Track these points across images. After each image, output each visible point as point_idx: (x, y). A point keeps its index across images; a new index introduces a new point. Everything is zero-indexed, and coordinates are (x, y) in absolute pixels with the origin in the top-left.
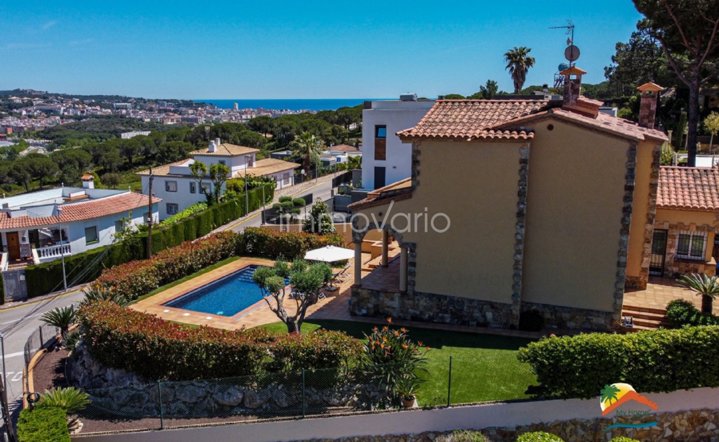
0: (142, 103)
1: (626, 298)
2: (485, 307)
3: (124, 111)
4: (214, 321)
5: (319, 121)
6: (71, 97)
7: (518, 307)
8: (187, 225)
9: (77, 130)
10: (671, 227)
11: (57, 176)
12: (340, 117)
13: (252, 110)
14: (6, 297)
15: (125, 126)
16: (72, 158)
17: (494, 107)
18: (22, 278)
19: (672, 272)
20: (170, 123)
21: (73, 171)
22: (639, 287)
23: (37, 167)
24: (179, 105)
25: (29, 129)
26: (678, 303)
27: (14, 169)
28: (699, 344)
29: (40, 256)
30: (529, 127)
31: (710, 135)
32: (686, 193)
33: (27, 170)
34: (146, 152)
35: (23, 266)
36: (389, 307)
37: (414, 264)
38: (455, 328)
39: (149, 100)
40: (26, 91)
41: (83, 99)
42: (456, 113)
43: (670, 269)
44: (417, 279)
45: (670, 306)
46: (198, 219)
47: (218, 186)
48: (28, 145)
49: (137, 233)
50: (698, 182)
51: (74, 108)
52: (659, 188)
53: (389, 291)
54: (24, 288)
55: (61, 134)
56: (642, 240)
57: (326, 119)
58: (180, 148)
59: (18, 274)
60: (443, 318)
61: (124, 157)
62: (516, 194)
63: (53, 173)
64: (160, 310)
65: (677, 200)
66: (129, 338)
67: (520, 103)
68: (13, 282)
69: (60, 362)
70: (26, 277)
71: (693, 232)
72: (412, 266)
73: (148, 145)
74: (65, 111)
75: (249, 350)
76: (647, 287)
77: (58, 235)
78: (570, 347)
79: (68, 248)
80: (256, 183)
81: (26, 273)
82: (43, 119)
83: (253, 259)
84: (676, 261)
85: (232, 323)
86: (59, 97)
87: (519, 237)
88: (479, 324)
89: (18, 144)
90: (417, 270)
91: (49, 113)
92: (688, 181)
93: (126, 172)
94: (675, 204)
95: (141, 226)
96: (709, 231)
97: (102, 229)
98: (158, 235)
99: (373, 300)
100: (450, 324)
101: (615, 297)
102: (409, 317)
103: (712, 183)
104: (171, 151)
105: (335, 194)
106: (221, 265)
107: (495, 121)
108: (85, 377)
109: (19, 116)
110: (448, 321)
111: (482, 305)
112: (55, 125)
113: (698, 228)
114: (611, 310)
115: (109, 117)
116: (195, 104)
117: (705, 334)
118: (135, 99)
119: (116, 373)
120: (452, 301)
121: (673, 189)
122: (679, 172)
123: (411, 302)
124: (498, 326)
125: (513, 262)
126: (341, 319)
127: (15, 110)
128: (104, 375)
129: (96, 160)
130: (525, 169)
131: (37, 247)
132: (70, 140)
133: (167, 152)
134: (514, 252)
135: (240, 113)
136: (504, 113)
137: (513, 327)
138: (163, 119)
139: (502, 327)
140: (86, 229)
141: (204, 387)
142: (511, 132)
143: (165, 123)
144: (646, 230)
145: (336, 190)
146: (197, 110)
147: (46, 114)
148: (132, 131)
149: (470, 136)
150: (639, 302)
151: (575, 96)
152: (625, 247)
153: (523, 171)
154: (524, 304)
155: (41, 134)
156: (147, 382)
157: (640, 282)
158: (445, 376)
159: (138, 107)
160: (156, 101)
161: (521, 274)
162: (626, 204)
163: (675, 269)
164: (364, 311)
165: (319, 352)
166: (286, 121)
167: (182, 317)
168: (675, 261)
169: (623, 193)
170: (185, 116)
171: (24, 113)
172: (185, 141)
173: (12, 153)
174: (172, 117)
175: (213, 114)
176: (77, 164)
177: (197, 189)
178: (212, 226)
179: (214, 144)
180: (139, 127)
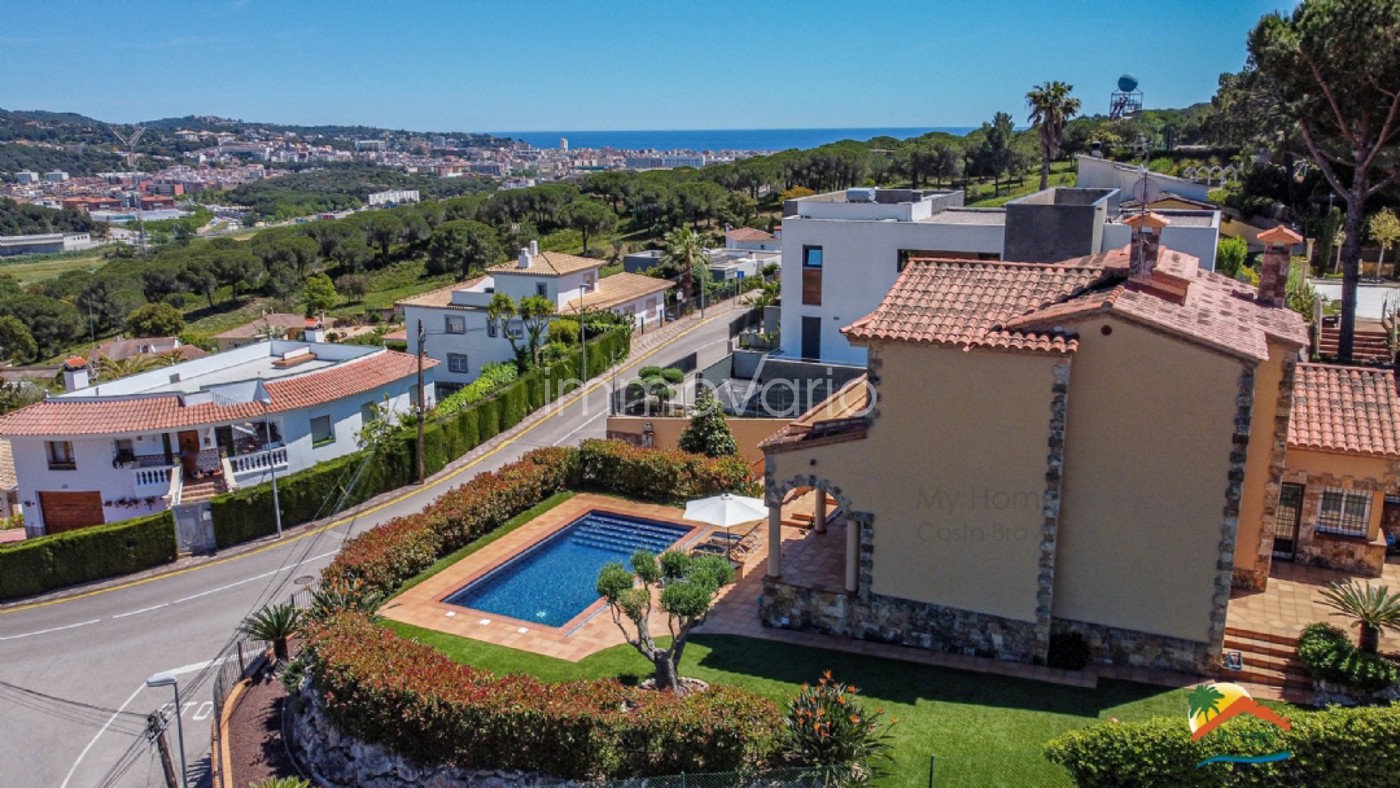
0: (403, 140)
1: (1231, 611)
2: (990, 625)
3: (373, 155)
4: (531, 638)
5: (708, 185)
6: (282, 130)
7: (1047, 629)
8: (483, 412)
9: (294, 188)
10: (1310, 480)
11: (261, 279)
12: (741, 177)
13: (591, 150)
14: (179, 549)
15: (376, 182)
16: (285, 249)
17: (1010, 278)
18: (207, 515)
19: (1311, 554)
20: (451, 175)
21: (288, 272)
22: (1254, 587)
23: (227, 266)
24: (467, 144)
25: (213, 186)
26: (1319, 632)
27: (189, 269)
28: (1354, 742)
29: (235, 469)
30: (1069, 329)
31: (1380, 246)
32: (1338, 420)
33: (211, 270)
34: (412, 236)
35: (206, 493)
36: (828, 616)
37: (870, 549)
38: (937, 661)
39: (415, 135)
40: (205, 119)
41: (302, 132)
42: (943, 289)
43: (1306, 549)
44: (875, 573)
45: (1307, 634)
46: (503, 400)
47: (535, 332)
48: (211, 215)
49: (399, 430)
50: (1359, 398)
51: (288, 149)
52: (1291, 424)
53: (827, 589)
54: (210, 532)
55: (268, 196)
56: (1261, 509)
57: (717, 180)
58: (469, 232)
59: (200, 509)
60: (919, 639)
61: (376, 243)
62: (1047, 442)
63: (254, 275)
64: (441, 611)
65: (1321, 433)
66: (389, 699)
67: (1055, 270)
68: (191, 523)
69: (274, 706)
70: (213, 515)
71: (1348, 490)
72: (866, 551)
73: (414, 225)
74: (272, 154)
75: (591, 726)
76: (1268, 585)
77: (266, 433)
78: (1134, 744)
79: (283, 456)
80: (600, 325)
81: (213, 507)
82: (235, 169)
83: (597, 496)
84: (1318, 537)
85: (562, 642)
86: (262, 131)
87: (1050, 514)
88: (979, 653)
89: (193, 213)
90: (875, 557)
91: (246, 157)
92: (1341, 393)
93: (377, 272)
94: (1318, 443)
95: (405, 416)
96: (1375, 489)
97: (339, 420)
98: (434, 433)
99: (800, 603)
100: (932, 651)
101: (1212, 618)
102: (860, 635)
103: (1383, 400)
104: (454, 239)
105: (734, 349)
106: (543, 511)
107: (1010, 311)
108: (317, 746)
109: (195, 165)
110: (927, 644)
111: (985, 621)
112: (256, 179)
113: (1356, 484)
114: (1206, 639)
115: (346, 165)
116: (495, 140)
117: (1364, 725)
118: (392, 132)
119: (369, 750)
120: (934, 612)
121: (1314, 411)
122: (1326, 374)
123: (865, 611)
124: (1011, 657)
125: (1039, 555)
126: (746, 634)
127: (188, 154)
128: (348, 748)
129: (326, 251)
130: (1061, 401)
131: (231, 454)
132: (282, 206)
133: (446, 238)
134: (1041, 538)
135: (571, 157)
136: (1026, 293)
137: (1037, 661)
138: (440, 168)
139: (1018, 659)
140: (312, 421)
141: (515, 781)
142: (1038, 335)
143: (443, 176)
144: (1268, 493)
145: (736, 340)
146: (497, 152)
147: (240, 159)
148: (387, 189)
149: (968, 342)
150: (1252, 620)
151: (1149, 263)
152: (1231, 538)
153: (1059, 404)
154: (1057, 621)
155: (234, 196)
156: (419, 767)
157: (1255, 580)
158: (923, 765)
159: (398, 147)
160: (428, 136)
161: (1052, 575)
162: (1235, 466)
163: (1316, 551)
164: (785, 621)
165: (710, 732)
166: (650, 185)
167: (476, 627)
168: (1316, 537)
169: (1231, 447)
170: (477, 163)
171: (203, 158)
172: (478, 218)
173: (184, 232)
174: (456, 164)
175: (525, 158)
176: (294, 259)
177: (500, 332)
178: (525, 410)
179: (527, 254)
180: (399, 184)
